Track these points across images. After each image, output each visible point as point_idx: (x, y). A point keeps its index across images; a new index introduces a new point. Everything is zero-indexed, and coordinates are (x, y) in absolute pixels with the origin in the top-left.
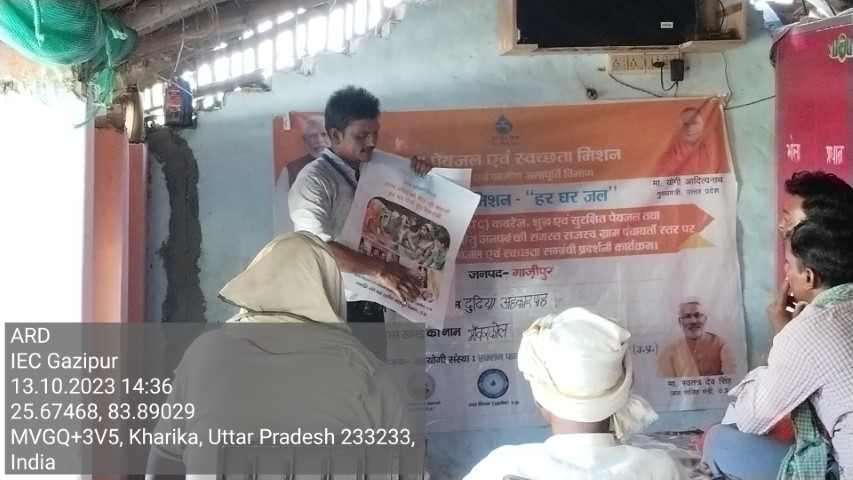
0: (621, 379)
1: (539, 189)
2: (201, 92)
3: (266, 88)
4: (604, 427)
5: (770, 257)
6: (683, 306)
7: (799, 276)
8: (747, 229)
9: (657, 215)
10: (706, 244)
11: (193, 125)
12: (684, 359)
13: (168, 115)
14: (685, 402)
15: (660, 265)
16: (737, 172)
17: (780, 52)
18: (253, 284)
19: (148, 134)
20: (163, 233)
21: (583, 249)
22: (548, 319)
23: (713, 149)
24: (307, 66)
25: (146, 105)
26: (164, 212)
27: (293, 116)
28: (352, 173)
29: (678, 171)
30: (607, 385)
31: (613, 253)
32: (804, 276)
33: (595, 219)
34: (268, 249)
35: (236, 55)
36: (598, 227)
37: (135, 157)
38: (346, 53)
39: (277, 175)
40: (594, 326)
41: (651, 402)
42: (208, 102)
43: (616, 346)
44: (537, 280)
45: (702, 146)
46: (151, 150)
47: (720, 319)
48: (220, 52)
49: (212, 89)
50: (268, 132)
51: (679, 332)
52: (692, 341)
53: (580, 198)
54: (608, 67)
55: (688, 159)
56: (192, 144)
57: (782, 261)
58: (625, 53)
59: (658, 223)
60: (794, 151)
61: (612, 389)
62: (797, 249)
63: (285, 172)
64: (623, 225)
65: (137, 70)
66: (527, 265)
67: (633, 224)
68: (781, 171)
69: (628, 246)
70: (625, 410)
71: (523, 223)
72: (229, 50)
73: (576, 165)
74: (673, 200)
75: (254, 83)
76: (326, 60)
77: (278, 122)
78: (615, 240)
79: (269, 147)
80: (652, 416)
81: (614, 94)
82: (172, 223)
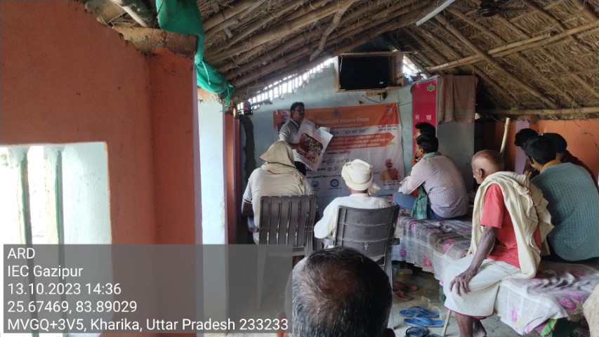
0: (370, 179)
1: (346, 129)
2: (254, 105)
3: (271, 103)
4: (365, 192)
5: (410, 147)
6: (387, 161)
7: (419, 150)
8: (404, 140)
9: (379, 136)
10: (393, 144)
11: (252, 114)
12: (387, 176)
13: (245, 111)
14: (387, 187)
15: (380, 150)
16: (401, 123)
17: (414, 89)
18: (269, 155)
19: (239, 116)
20: (244, 144)
21: (359, 146)
22: (349, 163)
23: (394, 118)
24: (282, 97)
25: (239, 109)
26: (245, 138)
27: (279, 111)
28: (298, 125)
29: (385, 124)
30: (366, 180)
31: (367, 147)
32: (420, 150)
33: (362, 137)
34: (273, 146)
35: (263, 95)
36: (363, 140)
37: (236, 122)
38: (293, 93)
39: (275, 127)
40: (362, 164)
41: (378, 185)
42: (255, 107)
43: (368, 169)
44: (346, 155)
45: (392, 116)
46: (240, 121)
47: (397, 164)
48: (259, 94)
49: (257, 104)
50: (272, 115)
51: (386, 168)
52: (389, 171)
53: (358, 132)
54: (365, 95)
55: (387, 120)
56: (251, 119)
57: (414, 147)
58: (370, 91)
59: (380, 138)
60: (417, 117)
61: (368, 181)
62: (419, 143)
63: (277, 126)
64: (370, 139)
65: (236, 99)
66: (343, 151)
67: (373, 139)
68: (414, 123)
69: (371, 145)
70: (371, 187)
71: (342, 139)
72: (260, 93)
73: (356, 122)
74: (384, 132)
75: (268, 102)
76: (287, 95)
77: (274, 113)
78: (368, 143)
79: (272, 120)
80: (379, 188)
81: (367, 102)
82: (247, 141)
